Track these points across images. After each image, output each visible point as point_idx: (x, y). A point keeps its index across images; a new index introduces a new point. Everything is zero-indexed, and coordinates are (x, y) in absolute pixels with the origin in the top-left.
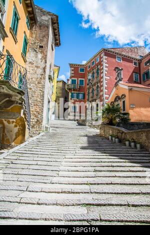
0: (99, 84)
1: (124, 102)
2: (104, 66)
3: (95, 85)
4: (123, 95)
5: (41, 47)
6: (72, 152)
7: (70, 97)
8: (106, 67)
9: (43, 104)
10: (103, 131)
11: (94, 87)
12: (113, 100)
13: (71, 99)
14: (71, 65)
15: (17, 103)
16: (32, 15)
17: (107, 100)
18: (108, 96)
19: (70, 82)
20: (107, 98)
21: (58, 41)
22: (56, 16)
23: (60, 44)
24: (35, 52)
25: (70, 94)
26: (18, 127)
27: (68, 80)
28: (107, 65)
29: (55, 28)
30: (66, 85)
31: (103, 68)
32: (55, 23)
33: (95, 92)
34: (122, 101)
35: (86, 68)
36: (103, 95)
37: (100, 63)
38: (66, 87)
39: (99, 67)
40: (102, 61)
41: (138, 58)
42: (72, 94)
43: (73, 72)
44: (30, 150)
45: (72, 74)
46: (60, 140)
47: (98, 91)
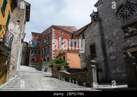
0: (49, 46)
1: (64, 57)
2: (53, 35)
3: (47, 46)
4: (63, 53)
5: (18, 21)
6: (40, 87)
7: (31, 53)
8: (54, 36)
9: (17, 57)
10: (54, 74)
11: (46, 47)
12: (58, 56)
13: (31, 54)
14: (33, 33)
15: (4, 56)
16: (15, 2)
17: (54, 55)
18: (54, 53)
19: (31, 43)
20: (54, 54)
21: (28, 19)
22: (29, 4)
23: (29, 21)
24: (14, 24)
25: (31, 51)
26: (2, 72)
27: (30, 42)
28: (55, 35)
29: (28, 11)
30: (29, 45)
31: (52, 37)
32: (28, 8)
33: (47, 51)
34: (63, 56)
35: (42, 36)
36: (51, 52)
37: (51, 34)
38: (29, 46)
39: (50, 36)
40: (52, 32)
41: (72, 32)
42: (32, 50)
43: (33, 37)
44: (12, 87)
45: (33, 38)
46: (30, 80)
47: (48, 49)
